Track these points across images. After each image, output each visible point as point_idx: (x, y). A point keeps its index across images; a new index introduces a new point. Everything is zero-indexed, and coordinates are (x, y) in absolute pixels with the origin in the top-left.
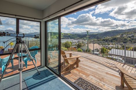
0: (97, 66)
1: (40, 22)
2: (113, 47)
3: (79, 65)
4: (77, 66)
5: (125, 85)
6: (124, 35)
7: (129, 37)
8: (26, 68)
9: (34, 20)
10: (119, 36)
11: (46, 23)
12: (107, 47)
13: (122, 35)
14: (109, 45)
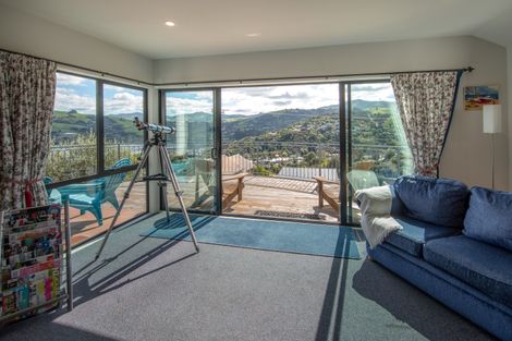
0: (276, 193)
1: (146, 91)
2: (282, 163)
3: (243, 197)
4: (240, 199)
5: (325, 203)
6: (311, 127)
7: (322, 132)
8: (101, 224)
9: (136, 85)
10: (296, 130)
11: (161, 94)
12: (267, 163)
13: (305, 125)
14: (272, 157)
